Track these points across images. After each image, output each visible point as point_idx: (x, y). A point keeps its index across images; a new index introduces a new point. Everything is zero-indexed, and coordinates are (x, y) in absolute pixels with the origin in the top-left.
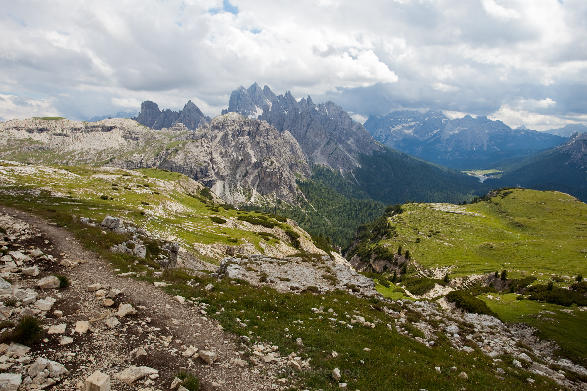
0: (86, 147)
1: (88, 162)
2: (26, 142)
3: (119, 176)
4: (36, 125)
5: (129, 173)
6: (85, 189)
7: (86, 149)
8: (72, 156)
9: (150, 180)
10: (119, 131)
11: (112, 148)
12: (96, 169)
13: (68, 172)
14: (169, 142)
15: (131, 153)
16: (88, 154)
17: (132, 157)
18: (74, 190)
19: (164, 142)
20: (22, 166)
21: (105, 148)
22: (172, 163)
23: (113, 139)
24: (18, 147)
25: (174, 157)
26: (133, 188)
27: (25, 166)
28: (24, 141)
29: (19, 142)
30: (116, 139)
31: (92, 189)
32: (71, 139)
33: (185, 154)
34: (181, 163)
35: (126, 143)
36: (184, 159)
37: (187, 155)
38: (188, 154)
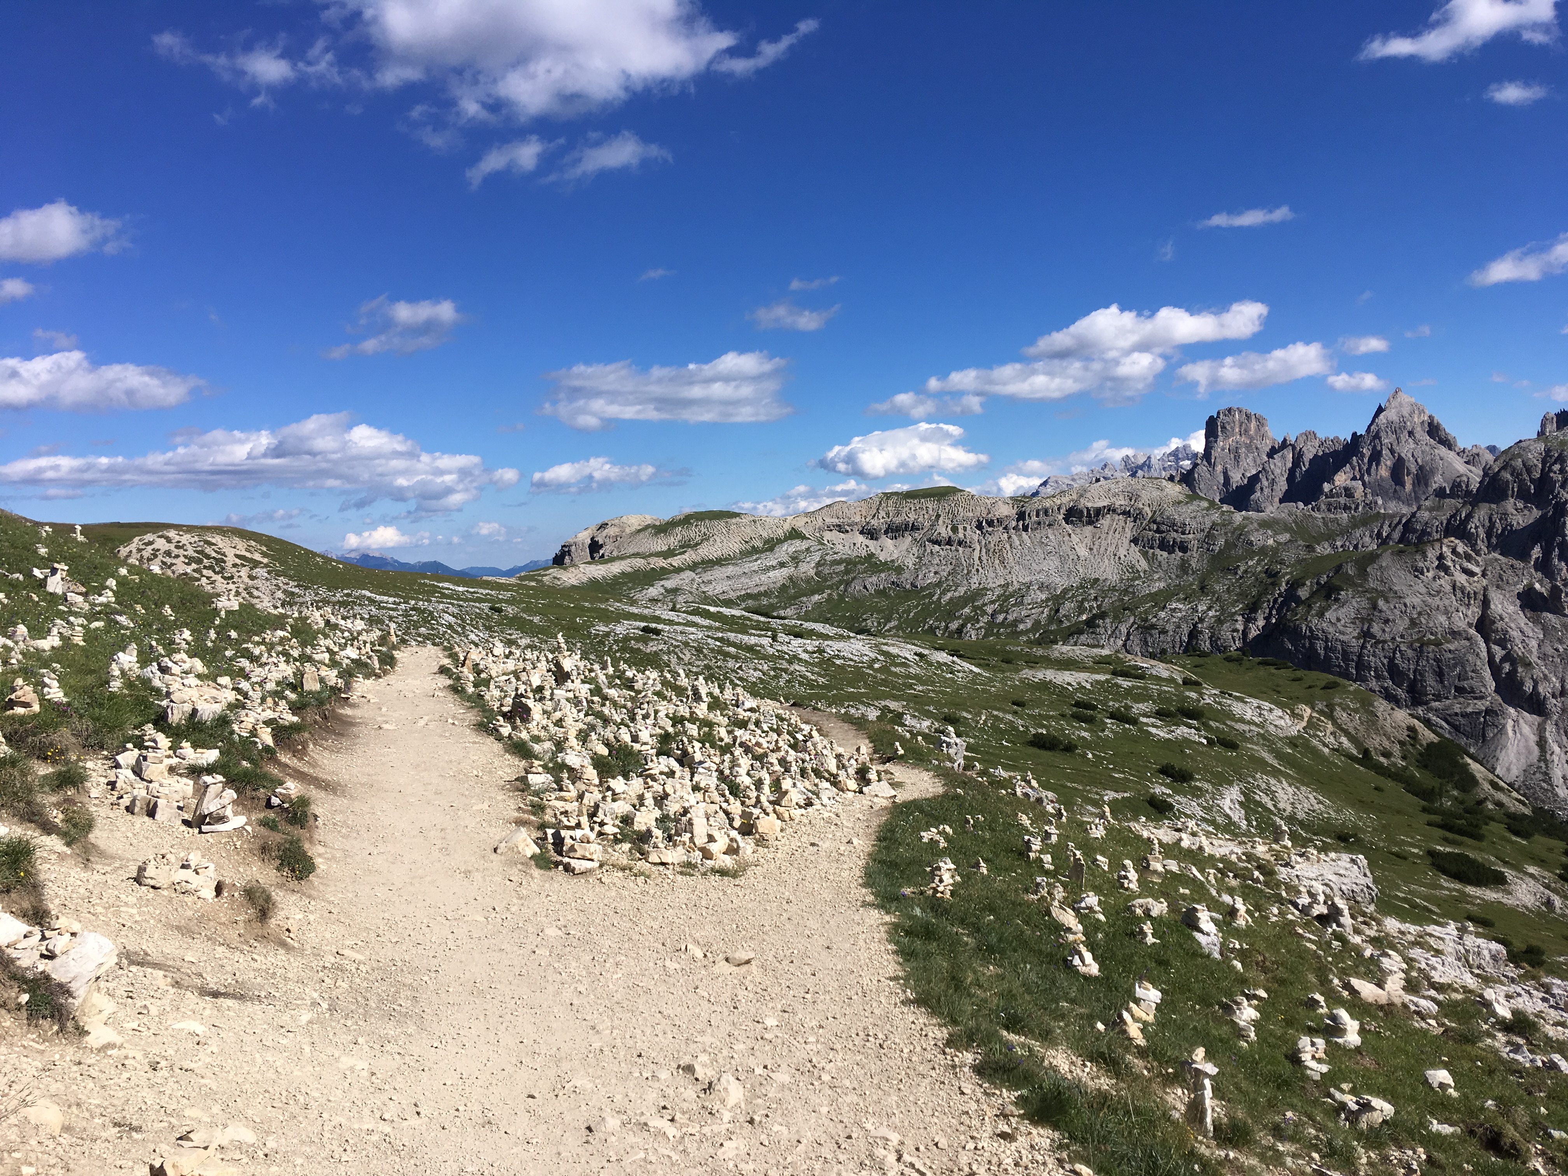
0: (1019, 577)
1: (1021, 627)
2: (859, 566)
3: (1102, 677)
4: (888, 514)
5: (1137, 668)
6: (995, 713)
7: (1016, 586)
8: (975, 608)
9: (1209, 696)
10: (1122, 523)
11: (1098, 580)
12: (1039, 652)
13: (955, 658)
14: (1303, 554)
15: (1160, 599)
16: (1022, 603)
17: (1162, 614)
18: (965, 714)
19: (1285, 555)
20: (841, 637)
21: (1075, 582)
22: (1313, 637)
23: (1102, 549)
24: (841, 582)
25: (1321, 615)
26: (1144, 720)
27: (849, 637)
28: (855, 564)
29: (842, 567)
30: (1111, 549)
31: (1015, 713)
32: (976, 554)
33: (1365, 603)
34: (1350, 635)
35: (1143, 564)
36: (1362, 620)
37: (1375, 607)
38: (1381, 603)
